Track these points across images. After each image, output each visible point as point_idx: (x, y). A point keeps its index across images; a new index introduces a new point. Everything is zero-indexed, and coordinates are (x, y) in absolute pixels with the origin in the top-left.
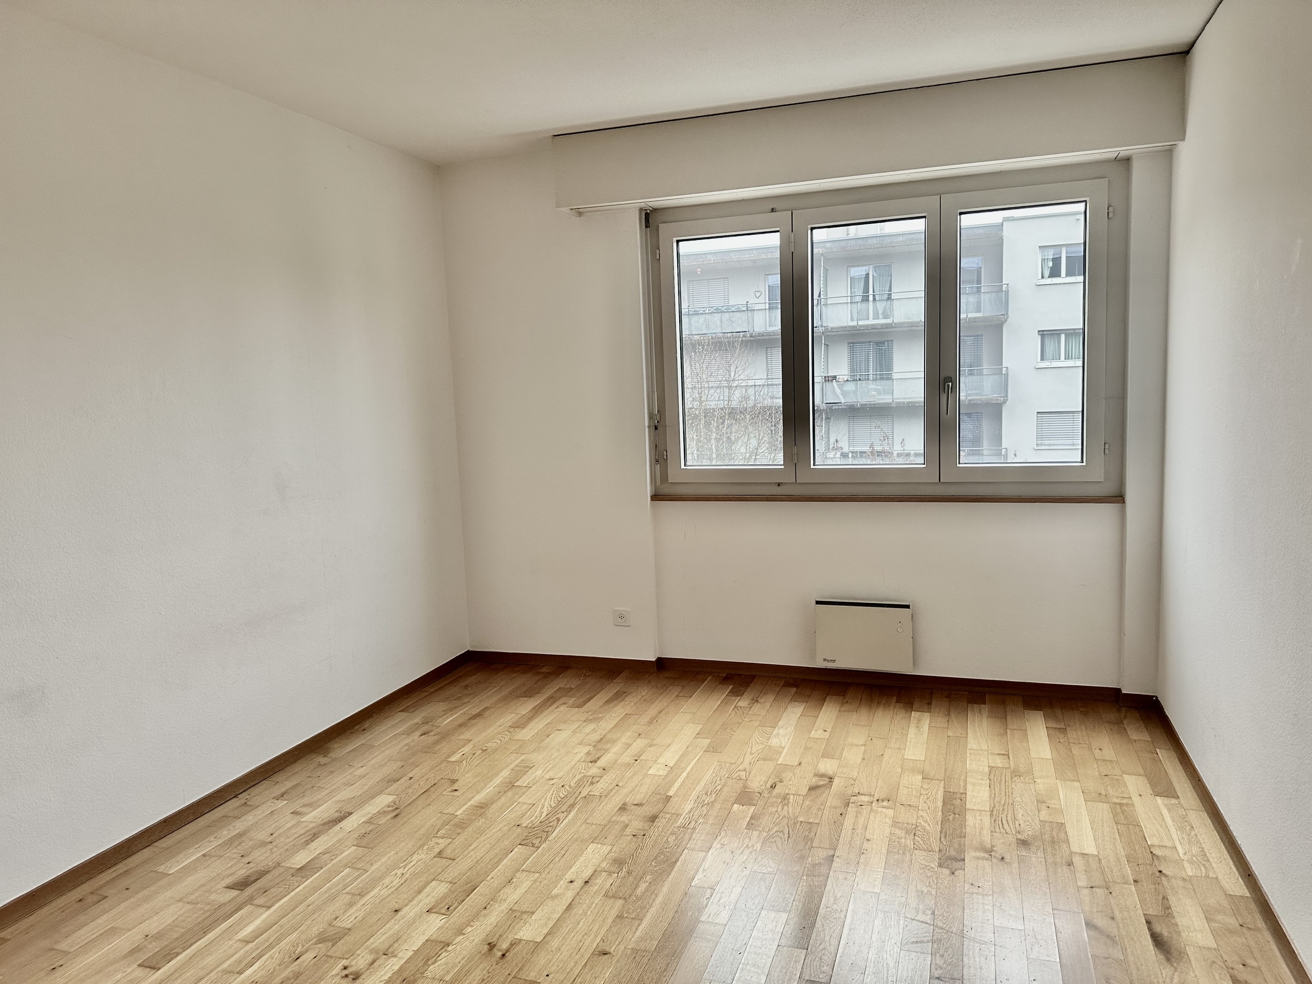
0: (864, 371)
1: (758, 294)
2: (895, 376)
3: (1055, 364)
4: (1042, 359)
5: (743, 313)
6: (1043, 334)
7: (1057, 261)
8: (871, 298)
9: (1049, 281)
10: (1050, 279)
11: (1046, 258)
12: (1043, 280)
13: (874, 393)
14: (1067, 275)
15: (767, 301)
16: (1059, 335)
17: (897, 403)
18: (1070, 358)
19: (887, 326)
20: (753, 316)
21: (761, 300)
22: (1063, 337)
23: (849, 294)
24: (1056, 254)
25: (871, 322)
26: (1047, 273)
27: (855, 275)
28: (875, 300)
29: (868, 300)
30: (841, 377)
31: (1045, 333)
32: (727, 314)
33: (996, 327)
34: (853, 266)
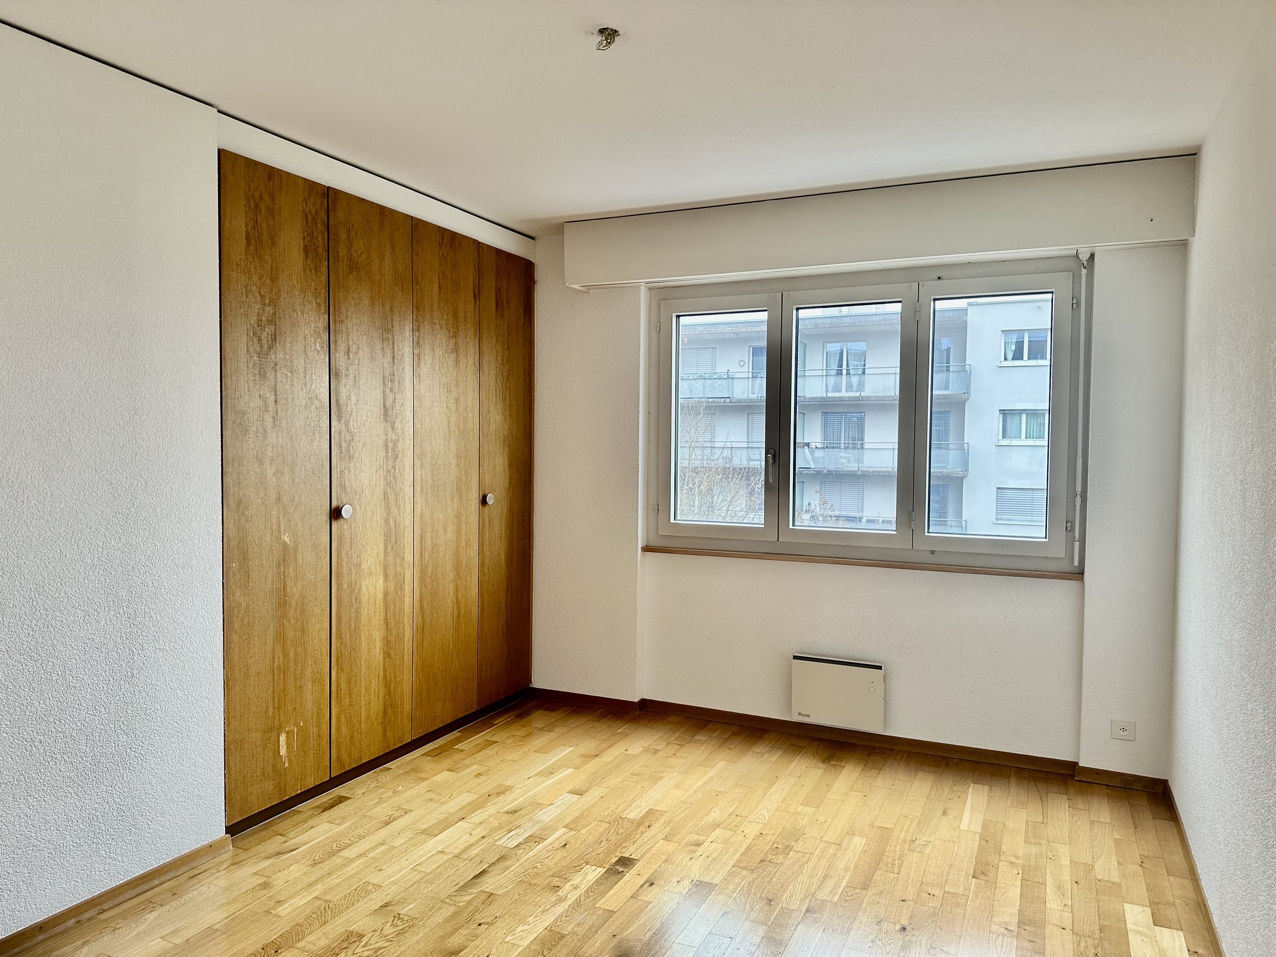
0: (836, 439)
1: (742, 364)
2: (866, 446)
3: (1015, 442)
4: (1004, 436)
5: (724, 380)
6: (1003, 412)
7: (1020, 345)
8: (844, 372)
9: (1010, 363)
10: (1012, 362)
11: (1010, 341)
12: (1006, 362)
13: (844, 461)
14: (1029, 359)
15: (751, 370)
16: (1020, 414)
17: (862, 471)
18: (1031, 437)
19: (857, 399)
20: (733, 383)
21: (745, 369)
22: (1024, 416)
23: (825, 368)
24: (1020, 338)
25: (844, 394)
26: (1010, 355)
27: (832, 350)
28: (850, 374)
29: (841, 374)
30: (814, 444)
31: (1006, 412)
32: (709, 381)
33: (959, 405)
34: (828, 342)
